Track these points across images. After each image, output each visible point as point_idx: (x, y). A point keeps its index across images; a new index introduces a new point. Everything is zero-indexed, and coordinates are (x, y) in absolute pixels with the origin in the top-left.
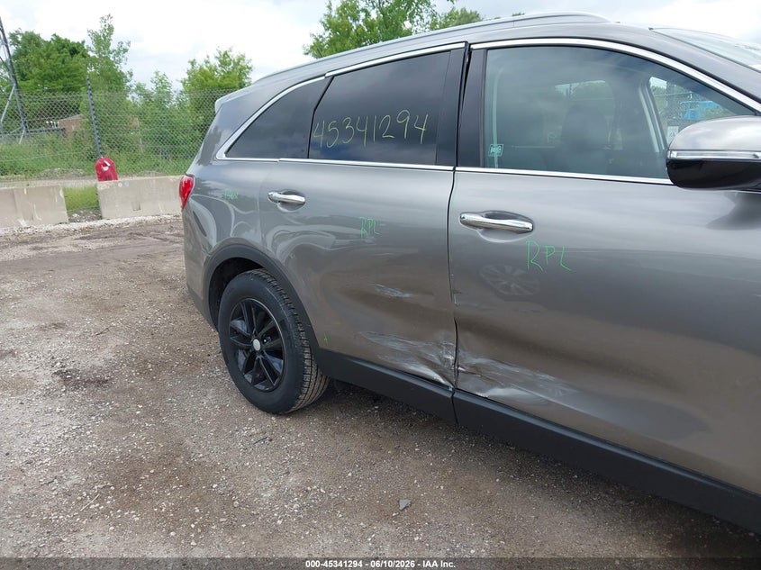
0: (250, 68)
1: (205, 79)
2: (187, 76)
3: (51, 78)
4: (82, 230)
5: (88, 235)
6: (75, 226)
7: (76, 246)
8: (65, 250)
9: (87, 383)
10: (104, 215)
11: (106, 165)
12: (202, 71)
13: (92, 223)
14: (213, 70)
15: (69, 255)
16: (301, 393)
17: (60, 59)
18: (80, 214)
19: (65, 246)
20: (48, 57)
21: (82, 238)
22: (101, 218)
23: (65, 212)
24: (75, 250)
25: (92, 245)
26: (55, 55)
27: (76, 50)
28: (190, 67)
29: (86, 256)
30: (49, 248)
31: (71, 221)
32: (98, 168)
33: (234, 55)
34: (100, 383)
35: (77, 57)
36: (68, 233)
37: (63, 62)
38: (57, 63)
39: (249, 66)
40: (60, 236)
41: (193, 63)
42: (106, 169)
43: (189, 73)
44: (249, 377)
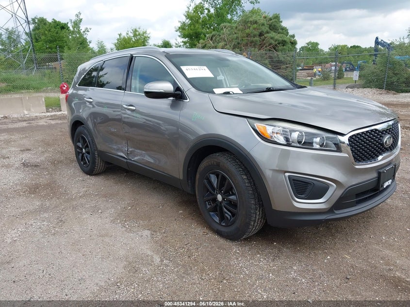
0: (149, 37)
1: (126, 43)
2: (116, 41)
3: (51, 42)
4: (51, 116)
5: (53, 118)
6: (48, 114)
7: (46, 122)
8: (41, 124)
9: (31, 166)
10: (62, 110)
11: (65, 87)
12: (124, 39)
13: (56, 113)
14: (130, 39)
15: (42, 126)
16: (95, 166)
17: (56, 32)
18: (52, 109)
19: (42, 122)
20: (49, 30)
21: (50, 119)
22: (61, 111)
23: (45, 108)
24: (45, 124)
25: (53, 122)
26: (53, 30)
27: (64, 27)
28: (118, 37)
29: (50, 127)
30: (34, 123)
31: (47, 112)
32: (61, 88)
33: (141, 31)
34: (36, 166)
35: (64, 31)
36: (45, 117)
37: (57, 33)
38: (54, 34)
39: (149, 36)
40: (41, 118)
41: (120, 35)
42: (64, 88)
43: (118, 40)
44: (82, 163)
